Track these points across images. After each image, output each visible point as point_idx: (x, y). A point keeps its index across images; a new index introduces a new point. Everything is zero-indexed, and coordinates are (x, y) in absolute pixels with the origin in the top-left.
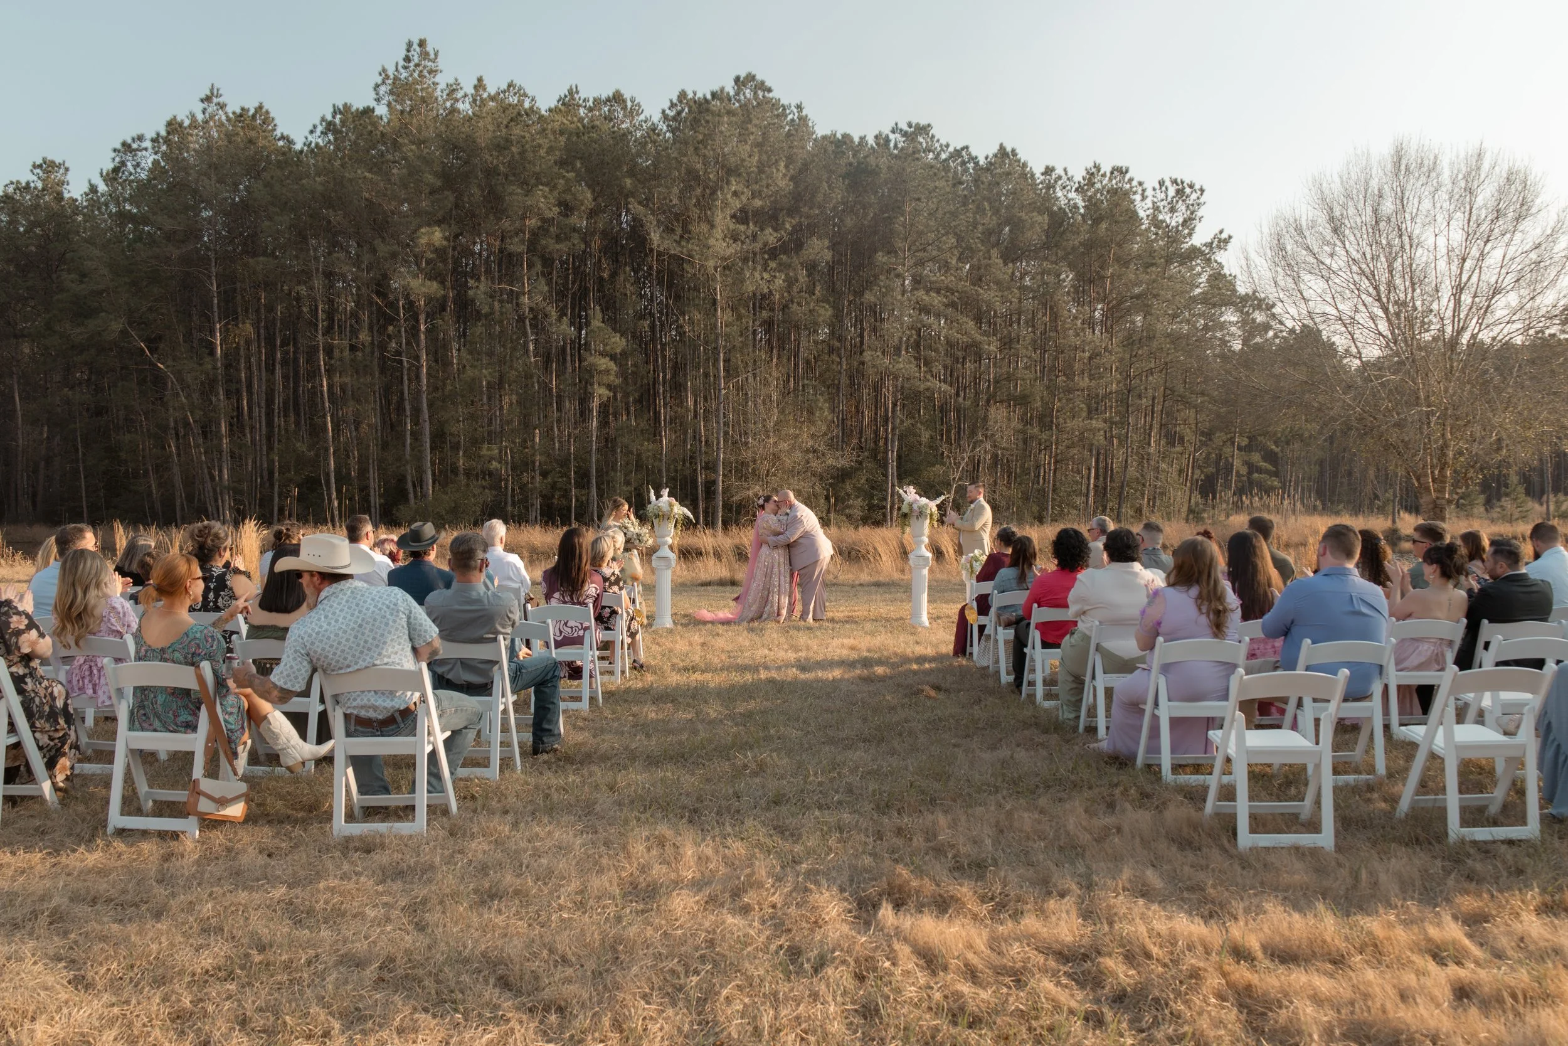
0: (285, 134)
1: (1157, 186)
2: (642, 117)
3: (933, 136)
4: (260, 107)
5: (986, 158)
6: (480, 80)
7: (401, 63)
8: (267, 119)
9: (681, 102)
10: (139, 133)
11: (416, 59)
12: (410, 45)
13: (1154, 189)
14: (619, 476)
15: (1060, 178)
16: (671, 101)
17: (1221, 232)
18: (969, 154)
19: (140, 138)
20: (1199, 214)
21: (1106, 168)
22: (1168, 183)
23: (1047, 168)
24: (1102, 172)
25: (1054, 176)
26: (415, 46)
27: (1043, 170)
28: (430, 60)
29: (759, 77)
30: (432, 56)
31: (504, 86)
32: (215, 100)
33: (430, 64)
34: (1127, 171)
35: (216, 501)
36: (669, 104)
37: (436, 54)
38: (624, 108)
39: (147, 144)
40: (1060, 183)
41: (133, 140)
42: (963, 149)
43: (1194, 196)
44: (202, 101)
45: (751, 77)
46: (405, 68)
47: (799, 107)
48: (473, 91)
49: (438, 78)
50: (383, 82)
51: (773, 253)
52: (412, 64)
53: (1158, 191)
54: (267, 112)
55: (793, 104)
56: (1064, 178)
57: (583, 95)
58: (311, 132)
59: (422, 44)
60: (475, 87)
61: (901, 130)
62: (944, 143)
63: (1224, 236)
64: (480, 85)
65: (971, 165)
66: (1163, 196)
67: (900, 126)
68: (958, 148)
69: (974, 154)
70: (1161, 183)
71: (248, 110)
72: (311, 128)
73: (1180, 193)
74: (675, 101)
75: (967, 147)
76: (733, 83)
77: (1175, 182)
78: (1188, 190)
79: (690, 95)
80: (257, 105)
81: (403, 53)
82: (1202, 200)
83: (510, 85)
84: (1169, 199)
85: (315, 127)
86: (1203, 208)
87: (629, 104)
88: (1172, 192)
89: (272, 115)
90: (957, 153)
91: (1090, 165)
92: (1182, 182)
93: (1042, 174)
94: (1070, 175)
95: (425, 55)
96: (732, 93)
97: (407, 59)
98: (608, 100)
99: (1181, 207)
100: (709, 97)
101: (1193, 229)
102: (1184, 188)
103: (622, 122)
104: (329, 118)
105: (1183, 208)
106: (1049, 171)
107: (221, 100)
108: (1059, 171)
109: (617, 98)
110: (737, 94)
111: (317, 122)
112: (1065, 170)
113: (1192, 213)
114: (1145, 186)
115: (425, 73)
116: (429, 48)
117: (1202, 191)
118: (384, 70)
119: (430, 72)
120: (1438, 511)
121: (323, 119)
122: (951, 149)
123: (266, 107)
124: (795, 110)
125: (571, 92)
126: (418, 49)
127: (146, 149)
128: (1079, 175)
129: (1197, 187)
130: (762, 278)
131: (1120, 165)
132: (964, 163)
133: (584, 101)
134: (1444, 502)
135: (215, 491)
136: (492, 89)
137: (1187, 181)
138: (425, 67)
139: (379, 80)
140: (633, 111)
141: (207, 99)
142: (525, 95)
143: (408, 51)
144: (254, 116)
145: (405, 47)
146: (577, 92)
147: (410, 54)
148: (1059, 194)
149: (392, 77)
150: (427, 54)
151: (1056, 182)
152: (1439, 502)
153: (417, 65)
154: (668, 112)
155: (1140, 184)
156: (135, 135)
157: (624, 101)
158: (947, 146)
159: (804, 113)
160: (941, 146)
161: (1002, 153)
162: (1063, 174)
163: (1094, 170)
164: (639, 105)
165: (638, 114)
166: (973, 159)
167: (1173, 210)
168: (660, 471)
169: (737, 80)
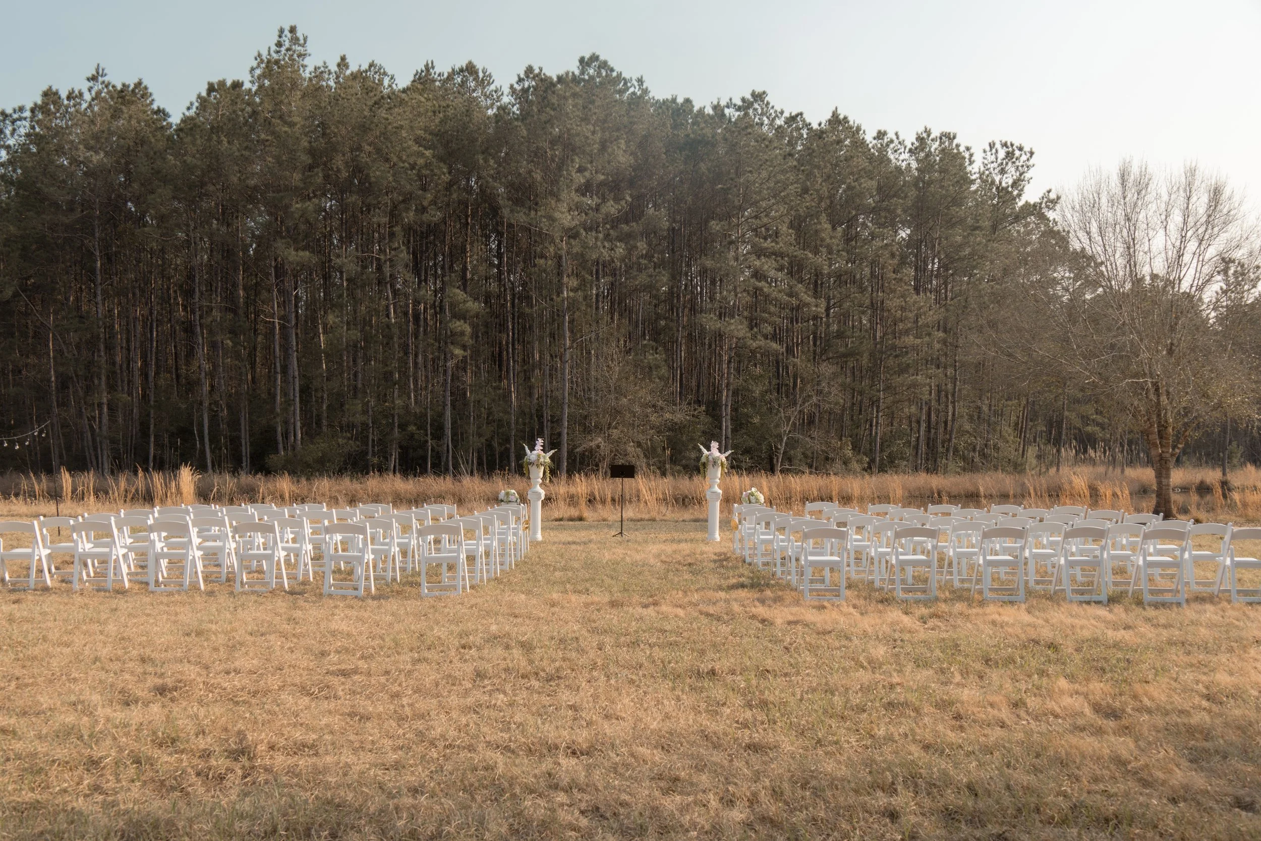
0: (161, 108)
1: (988, 148)
2: (493, 87)
3: (768, 103)
4: (139, 83)
5: (820, 124)
6: (343, 59)
7: (274, 48)
8: (146, 94)
9: (528, 77)
10: (20, 105)
11: (287, 44)
12: (282, 31)
13: (985, 151)
14: (472, 429)
15: (892, 141)
16: (519, 76)
17: (1049, 192)
18: (804, 121)
19: (21, 109)
20: (1027, 176)
21: (935, 133)
22: (998, 146)
23: (879, 132)
24: (932, 136)
25: (886, 140)
26: (287, 32)
27: (875, 134)
28: (300, 45)
29: (602, 58)
30: (302, 42)
31: (365, 66)
32: (100, 79)
33: (300, 48)
34: (954, 137)
35: (95, 449)
36: (516, 79)
37: (305, 39)
38: (476, 79)
39: (27, 114)
40: (892, 146)
41: (15, 111)
42: (797, 115)
43: (1024, 158)
44: (88, 79)
45: (594, 58)
46: (278, 52)
47: (640, 81)
48: (336, 69)
49: (307, 61)
50: (258, 66)
51: (615, 222)
52: (283, 49)
53: (989, 153)
54: (146, 88)
55: (634, 78)
56: (896, 142)
57: (438, 70)
58: (188, 109)
59: (293, 30)
60: (339, 65)
61: (735, 105)
62: (779, 110)
63: (1053, 196)
64: (343, 63)
65: (804, 132)
66: (993, 158)
67: (734, 101)
68: (793, 114)
69: (808, 121)
70: (992, 146)
71: (129, 86)
72: (188, 105)
73: (1010, 155)
74: (522, 76)
75: (801, 114)
76: (578, 64)
77: (1005, 145)
78: (1017, 153)
79: (537, 71)
80: (136, 81)
81: (275, 39)
82: (1031, 162)
83: (371, 65)
84: (999, 161)
85: (192, 104)
86: (1032, 170)
87: (481, 75)
88: (1002, 154)
89: (150, 90)
90: (792, 119)
91: (921, 129)
92: (1012, 145)
93: (874, 139)
94: (901, 139)
95: (295, 40)
96: (577, 72)
97: (279, 44)
98: (462, 70)
99: (1010, 168)
100: (555, 79)
101: (1022, 190)
102: (1014, 150)
103: (474, 91)
104: (204, 94)
105: (1013, 169)
106: (881, 135)
107: (106, 79)
108: (891, 135)
109: (470, 69)
110: (582, 73)
111: (194, 99)
112: (896, 134)
113: (1021, 175)
114: (972, 151)
115: (295, 56)
116: (299, 34)
117: (1032, 153)
118: (259, 55)
119: (299, 56)
120: (1163, 462)
121: (199, 97)
122: (787, 114)
123: (145, 83)
124: (636, 84)
125: (427, 66)
126: (289, 35)
127: (25, 119)
128: (910, 139)
129: (1027, 149)
130: (604, 247)
131: (948, 131)
132: (798, 129)
133: (439, 75)
134: (1168, 455)
135: (94, 440)
136: (353, 68)
137: (1016, 144)
138: (294, 51)
139: (255, 64)
140: (484, 81)
141: (94, 78)
142: (385, 74)
143: (280, 37)
144: (133, 91)
145: (277, 33)
146: (433, 67)
147: (281, 40)
148: (892, 157)
149: (266, 60)
150: (297, 39)
151: (888, 145)
152: (1164, 455)
153: (288, 50)
154: (516, 86)
155: (968, 149)
156: (16, 106)
157: (477, 73)
158: (782, 112)
159: (644, 87)
160: (776, 111)
161: (836, 121)
162: (894, 138)
163: (925, 135)
164: (490, 76)
165: (489, 84)
166: (808, 125)
167: (1003, 172)
168: (509, 424)
169: (582, 60)
